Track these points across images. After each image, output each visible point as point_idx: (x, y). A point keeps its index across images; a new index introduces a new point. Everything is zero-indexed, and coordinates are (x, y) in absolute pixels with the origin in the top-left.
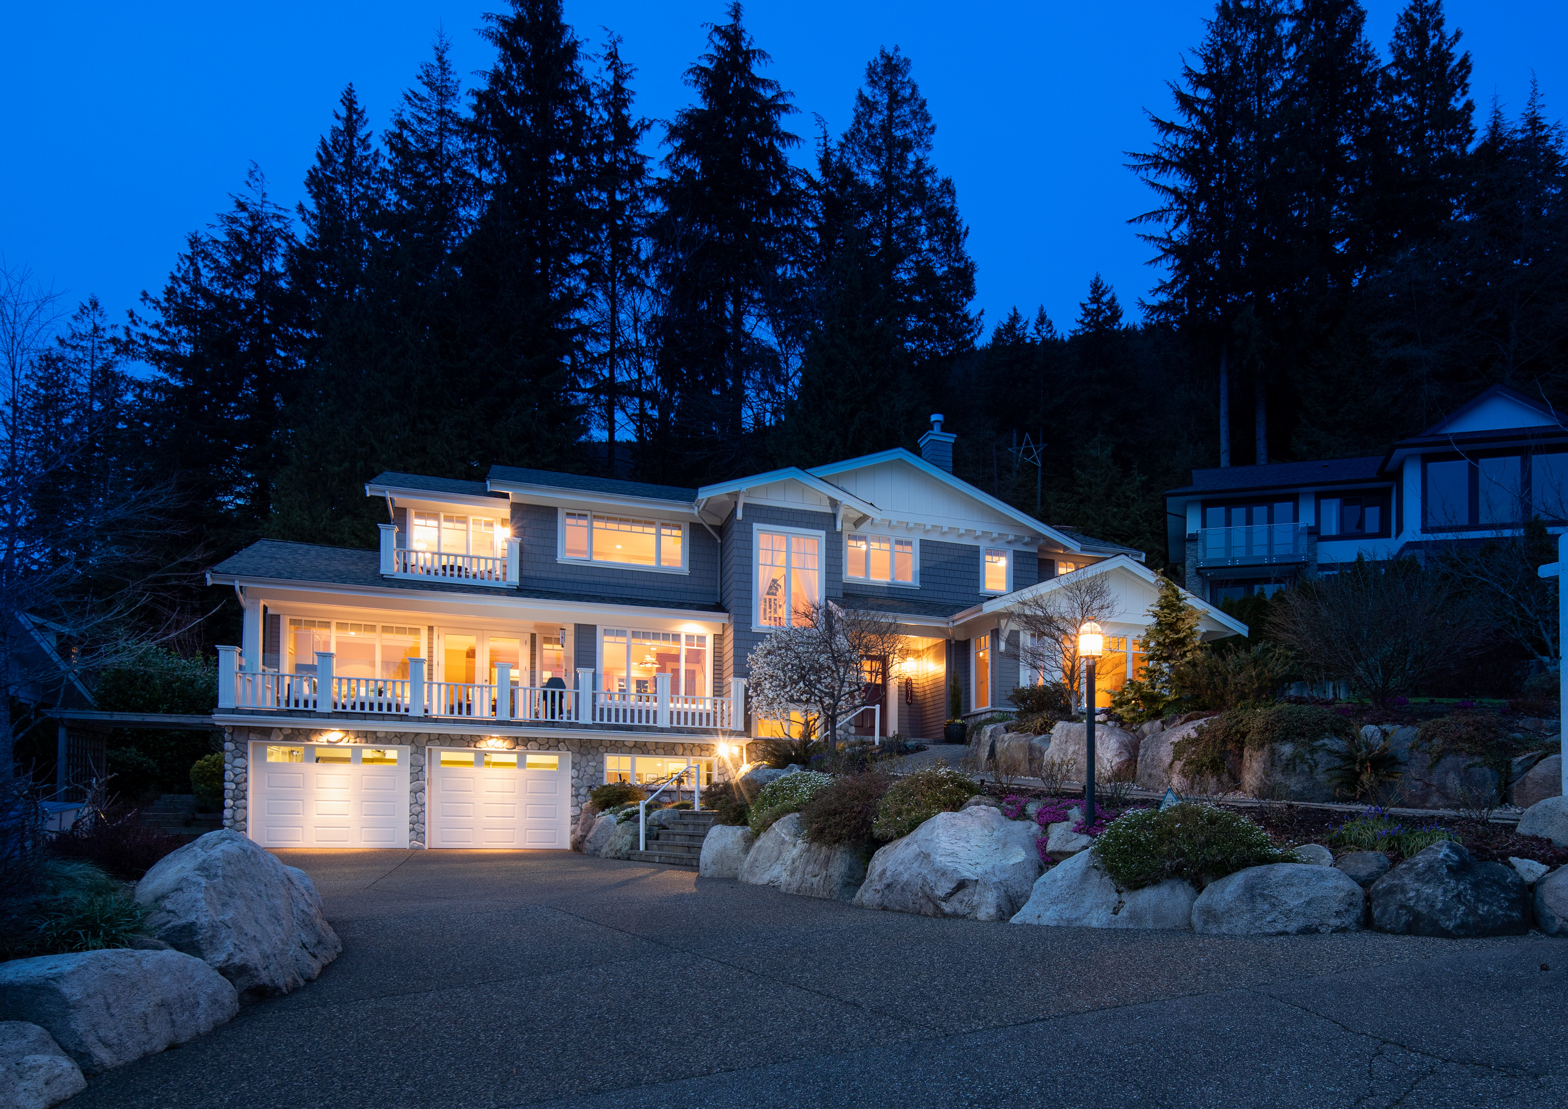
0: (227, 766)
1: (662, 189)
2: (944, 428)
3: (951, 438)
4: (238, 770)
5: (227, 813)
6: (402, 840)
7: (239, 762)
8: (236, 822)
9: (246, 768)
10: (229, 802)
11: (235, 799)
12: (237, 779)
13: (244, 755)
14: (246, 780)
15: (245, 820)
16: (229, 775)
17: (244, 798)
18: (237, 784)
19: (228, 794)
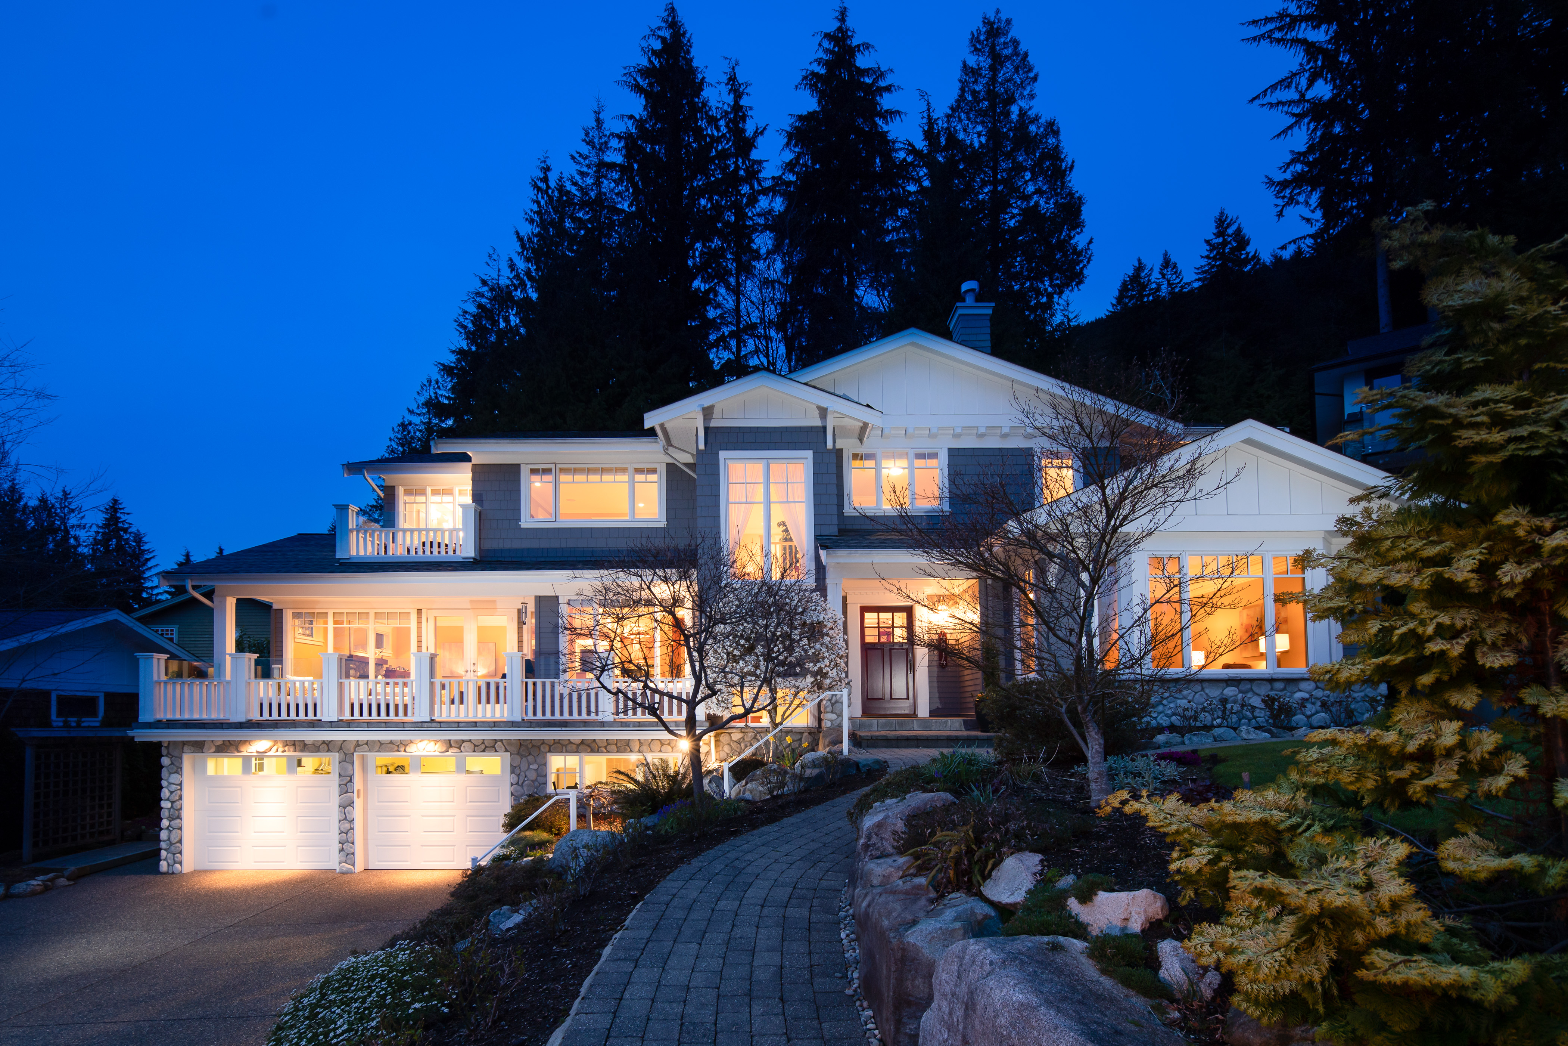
0: (164, 783)
1: (777, 186)
4: (173, 787)
5: (164, 835)
6: (331, 861)
7: (174, 778)
8: (171, 844)
9: (181, 784)
10: (165, 823)
11: (171, 818)
12: (172, 798)
13: (179, 770)
14: (181, 798)
15: (180, 841)
16: (165, 793)
17: (179, 817)
18: (173, 803)
19: (165, 813)
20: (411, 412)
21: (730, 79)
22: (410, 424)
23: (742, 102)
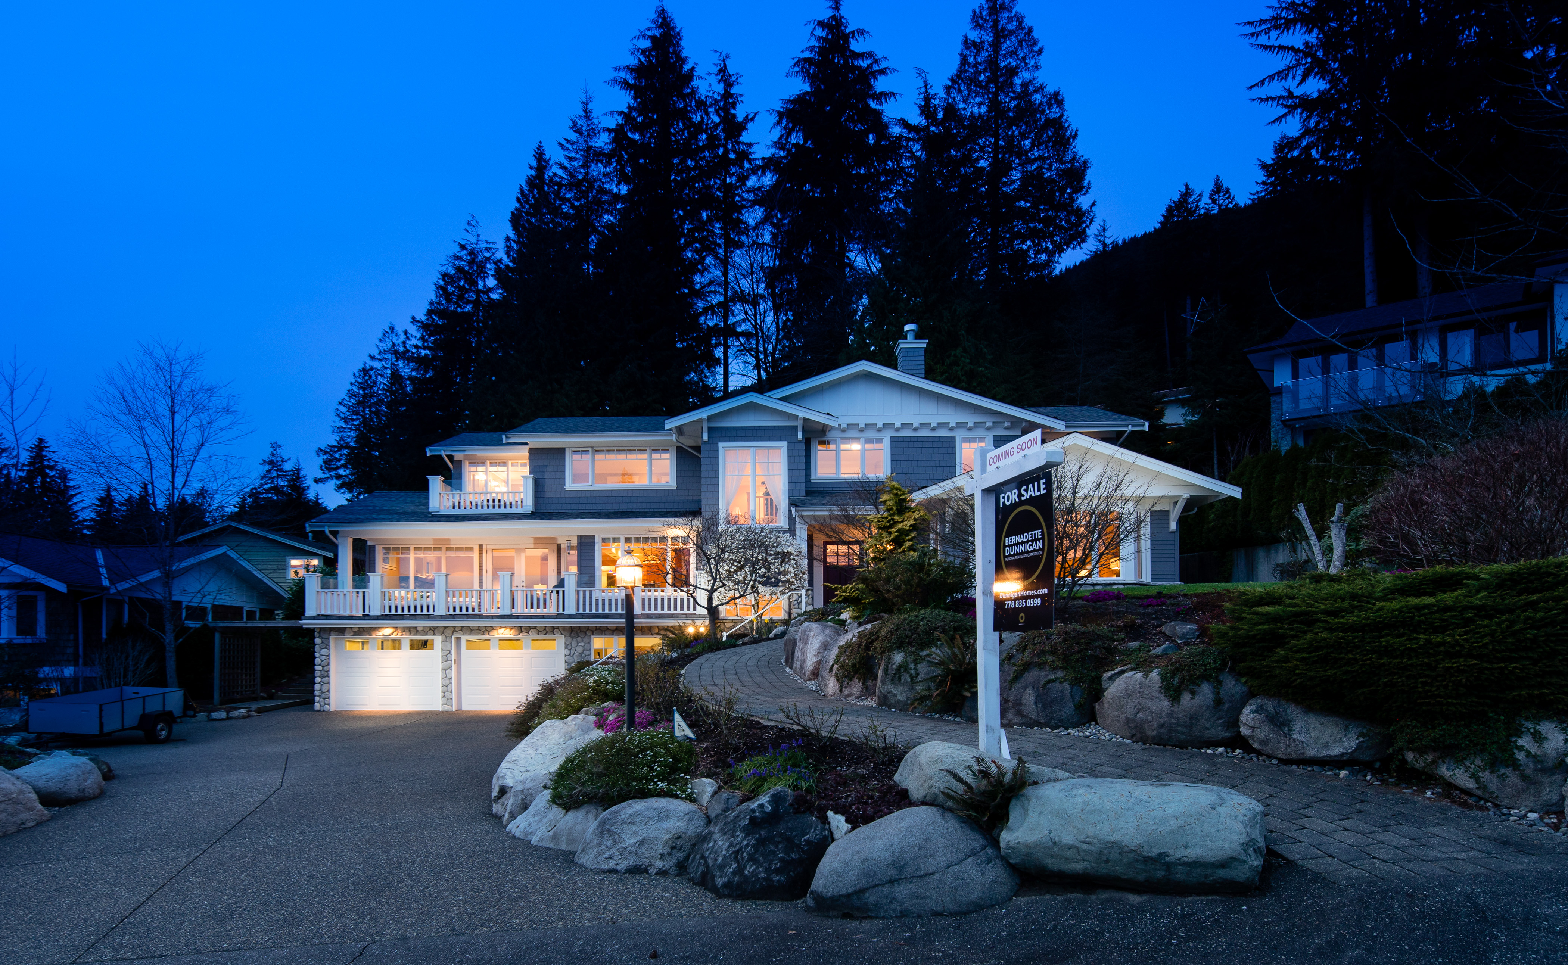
0: (316, 654)
2: (918, 336)
3: (923, 344)
4: (324, 657)
7: (324, 652)
8: (320, 693)
9: (329, 655)
10: (317, 679)
11: (322, 676)
12: (323, 663)
13: (327, 647)
14: (330, 663)
15: (330, 690)
16: (317, 660)
17: (329, 675)
18: (323, 666)
19: (317, 673)
20: (372, 358)
21: (720, 71)
22: (372, 369)
23: (734, 90)
